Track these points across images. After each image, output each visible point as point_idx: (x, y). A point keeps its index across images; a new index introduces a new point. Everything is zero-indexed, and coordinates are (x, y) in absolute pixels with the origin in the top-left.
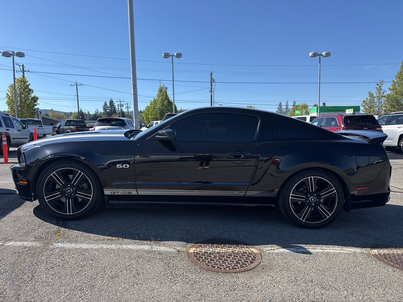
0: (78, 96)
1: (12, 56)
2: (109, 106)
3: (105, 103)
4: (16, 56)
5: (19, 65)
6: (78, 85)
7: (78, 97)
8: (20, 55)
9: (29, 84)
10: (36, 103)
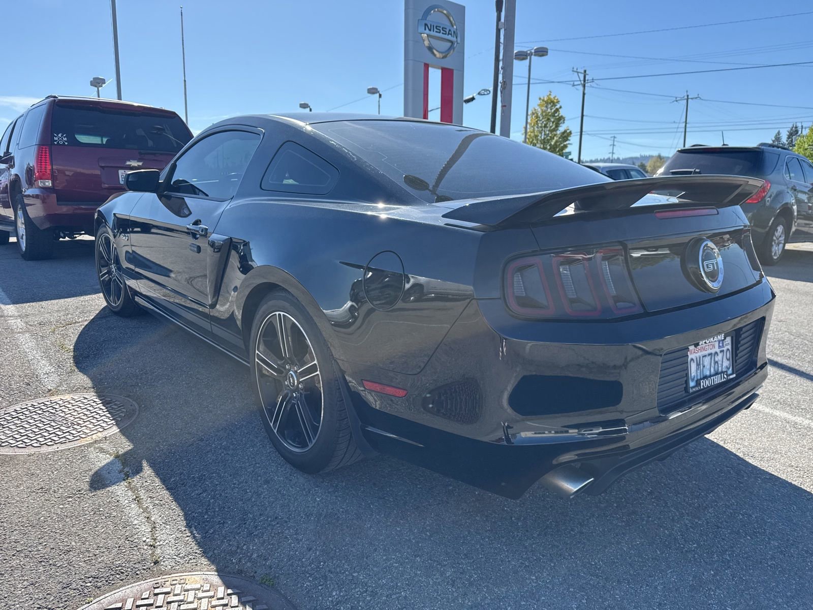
0: (686, 123)
1: (529, 57)
2: (787, 141)
3: (776, 135)
4: (535, 55)
5: (578, 72)
6: (692, 99)
7: (686, 126)
8: (541, 53)
9: (561, 107)
10: (567, 142)
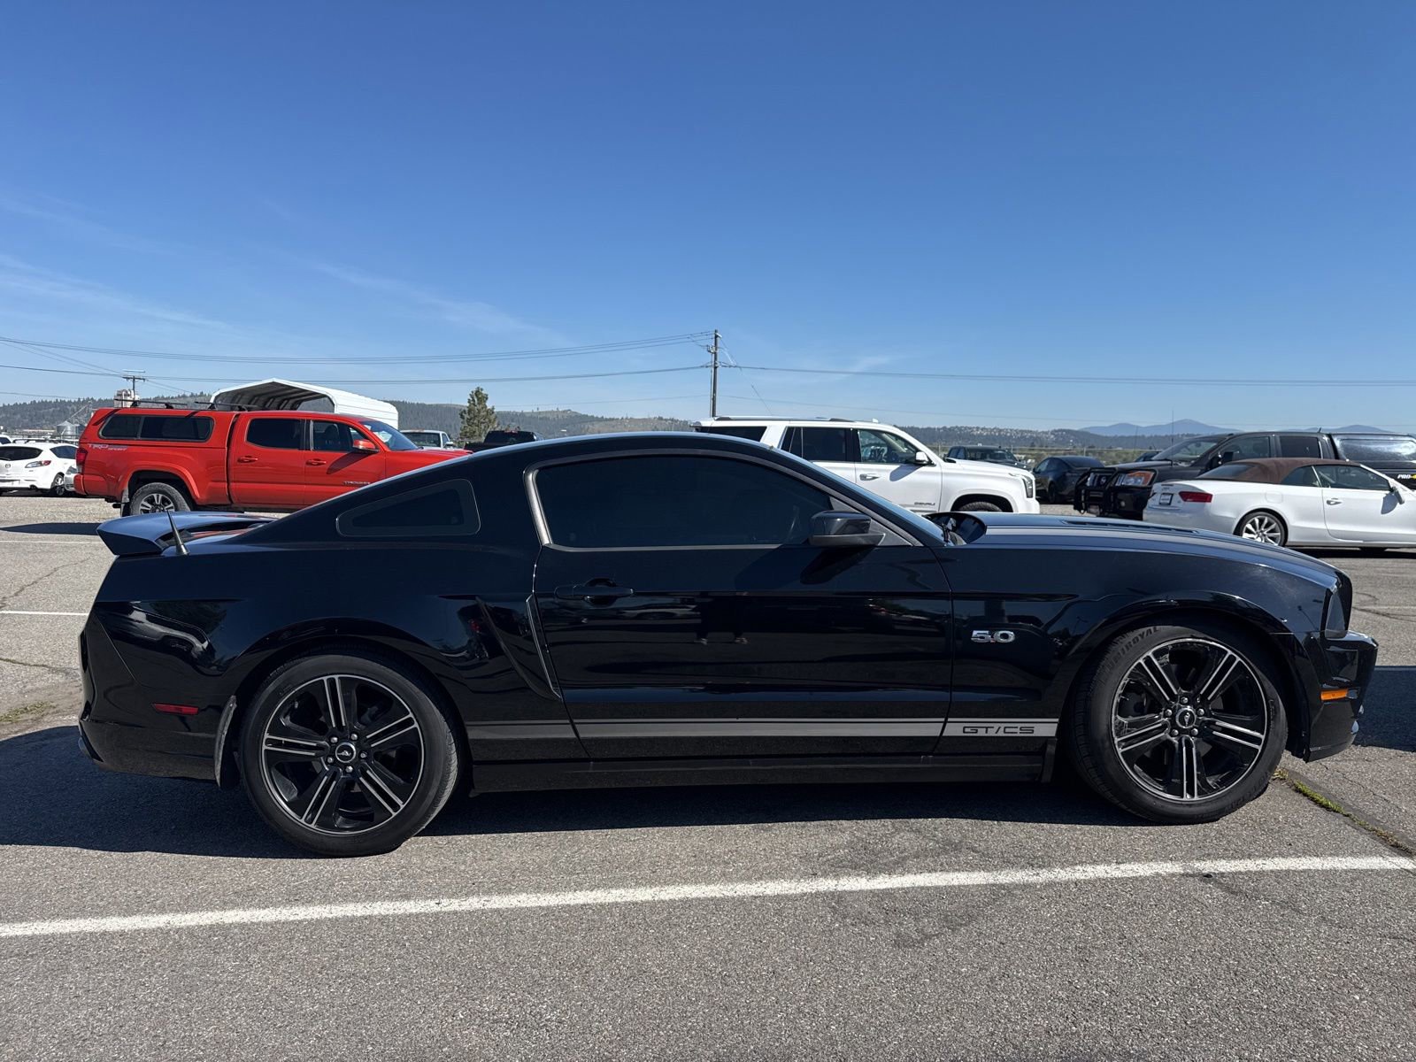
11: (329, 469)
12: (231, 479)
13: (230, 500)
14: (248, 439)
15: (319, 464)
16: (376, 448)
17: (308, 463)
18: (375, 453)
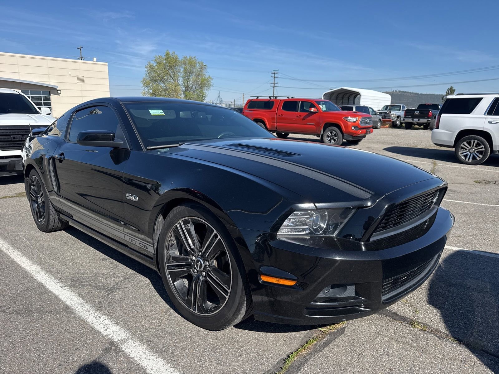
11: (303, 119)
12: (277, 122)
13: (277, 129)
14: (282, 109)
15: (300, 117)
16: (318, 111)
17: (297, 117)
18: (317, 113)
